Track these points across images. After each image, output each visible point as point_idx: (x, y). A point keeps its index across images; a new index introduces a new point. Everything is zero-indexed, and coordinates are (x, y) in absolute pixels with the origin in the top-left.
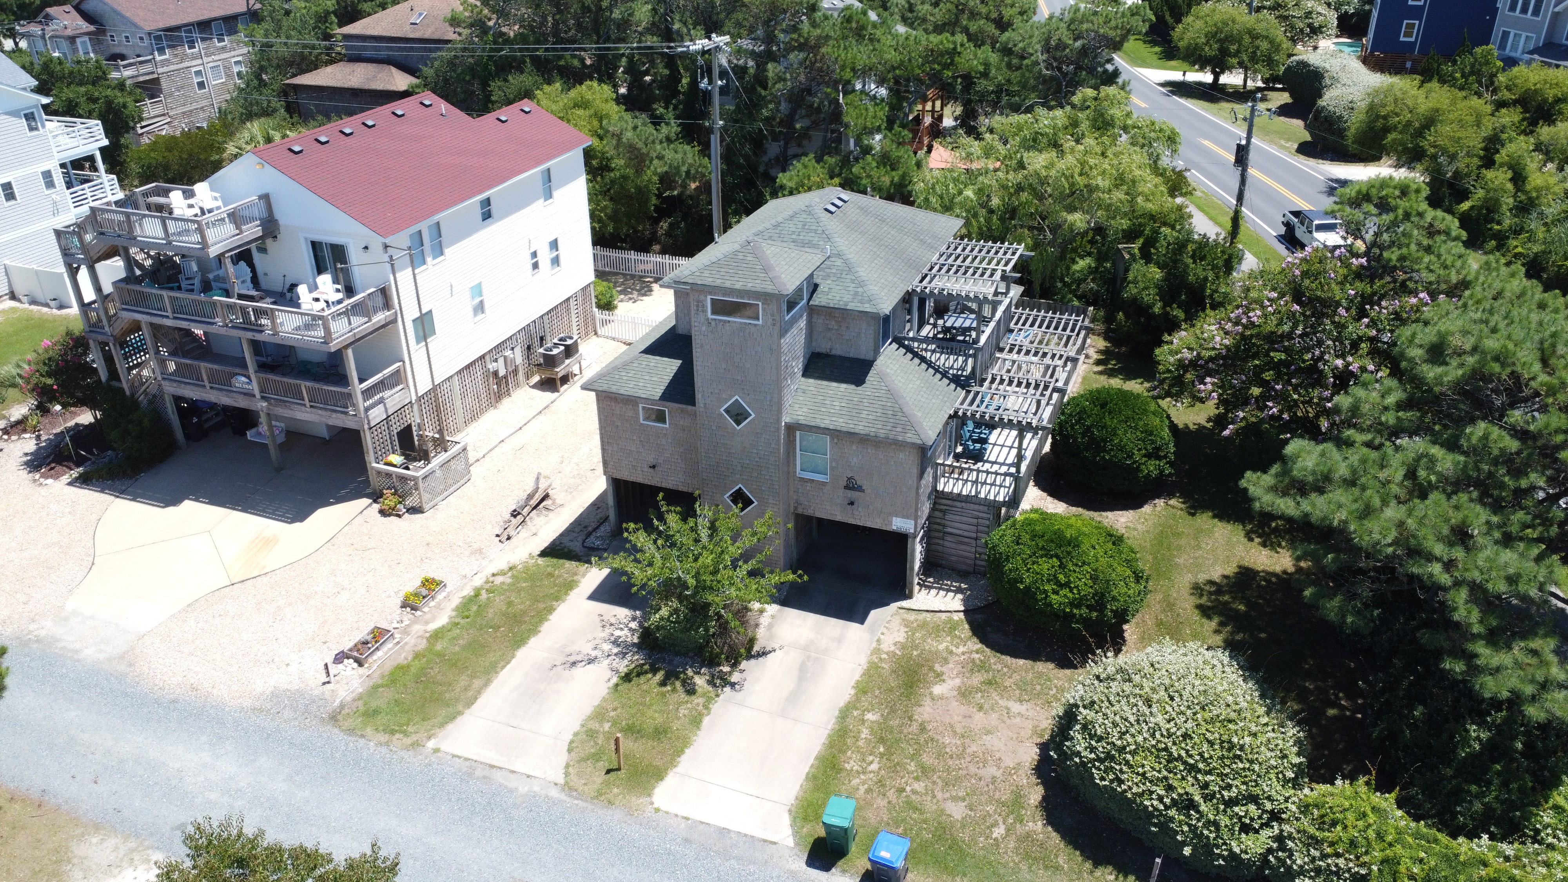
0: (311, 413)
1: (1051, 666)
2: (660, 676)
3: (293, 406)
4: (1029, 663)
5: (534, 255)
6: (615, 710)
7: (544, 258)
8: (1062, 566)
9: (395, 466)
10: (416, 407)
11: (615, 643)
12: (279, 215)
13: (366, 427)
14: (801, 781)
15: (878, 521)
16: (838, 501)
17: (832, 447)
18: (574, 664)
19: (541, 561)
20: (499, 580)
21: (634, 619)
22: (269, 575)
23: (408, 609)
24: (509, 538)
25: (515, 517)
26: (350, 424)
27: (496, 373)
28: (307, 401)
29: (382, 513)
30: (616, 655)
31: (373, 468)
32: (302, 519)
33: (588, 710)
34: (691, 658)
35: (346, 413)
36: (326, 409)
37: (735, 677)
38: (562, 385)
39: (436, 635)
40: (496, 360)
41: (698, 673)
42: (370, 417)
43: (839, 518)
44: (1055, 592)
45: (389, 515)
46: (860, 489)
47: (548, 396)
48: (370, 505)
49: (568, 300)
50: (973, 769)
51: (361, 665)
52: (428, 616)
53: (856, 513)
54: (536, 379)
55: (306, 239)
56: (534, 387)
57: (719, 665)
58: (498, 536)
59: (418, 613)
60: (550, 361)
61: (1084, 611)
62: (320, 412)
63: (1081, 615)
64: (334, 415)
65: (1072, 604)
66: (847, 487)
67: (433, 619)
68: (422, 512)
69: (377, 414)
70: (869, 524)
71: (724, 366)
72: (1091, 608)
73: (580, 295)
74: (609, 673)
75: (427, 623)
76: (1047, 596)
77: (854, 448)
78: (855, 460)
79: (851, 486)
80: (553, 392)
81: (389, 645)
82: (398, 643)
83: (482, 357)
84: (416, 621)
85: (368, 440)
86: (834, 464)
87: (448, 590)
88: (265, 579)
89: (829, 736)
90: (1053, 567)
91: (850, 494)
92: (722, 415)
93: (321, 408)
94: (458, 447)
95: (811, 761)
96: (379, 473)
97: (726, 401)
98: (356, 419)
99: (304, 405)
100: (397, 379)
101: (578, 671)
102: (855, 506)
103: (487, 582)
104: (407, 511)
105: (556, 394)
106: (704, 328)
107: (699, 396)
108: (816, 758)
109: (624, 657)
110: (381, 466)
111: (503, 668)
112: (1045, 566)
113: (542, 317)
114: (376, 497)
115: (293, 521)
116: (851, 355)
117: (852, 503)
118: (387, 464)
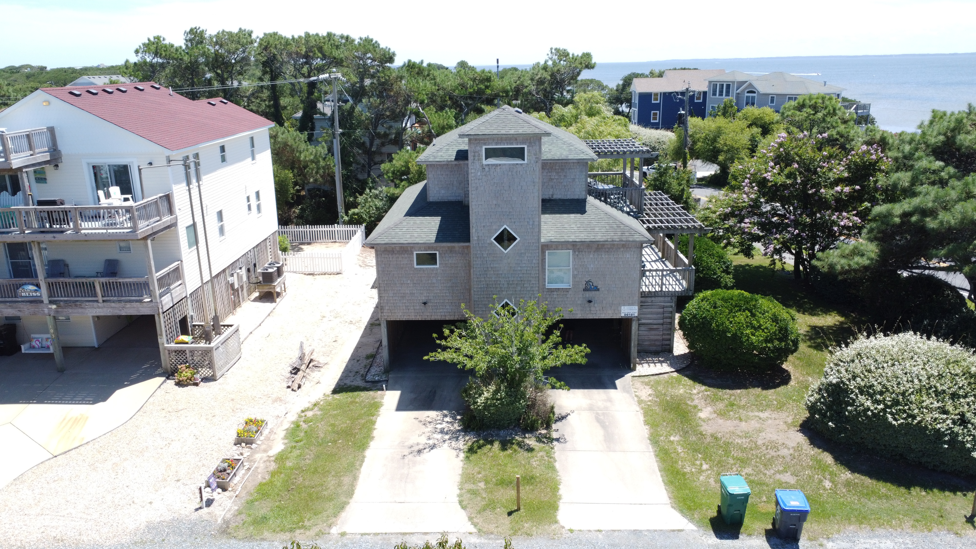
0: (104, 307)
1: (760, 389)
2: (497, 445)
3: (83, 305)
4: (743, 391)
5: (248, 198)
6: (479, 473)
7: (254, 203)
8: (753, 315)
9: (187, 343)
10: (189, 301)
11: (442, 431)
12: (61, 146)
13: (161, 311)
14: (663, 487)
15: (610, 312)
16: (579, 302)
17: (574, 259)
18: (419, 451)
19: (337, 396)
20: (310, 414)
21: (446, 416)
22: (91, 444)
23: (243, 444)
24: (299, 387)
25: (296, 374)
26: (145, 311)
27: (232, 285)
28: (100, 298)
29: (179, 384)
30: (449, 439)
31: (165, 348)
32: (104, 399)
33: (458, 479)
34: (512, 429)
35: (141, 301)
36: (120, 301)
37: (555, 435)
38: (277, 297)
39: (281, 458)
40: (232, 275)
41: (525, 437)
42: (163, 303)
43: (579, 316)
44: (753, 335)
45: (187, 385)
46: (597, 289)
47: (267, 306)
48: (165, 381)
49: (266, 239)
50: (773, 453)
51: (224, 490)
52: (263, 447)
53: (592, 309)
54: (256, 294)
55: (88, 164)
56: (255, 300)
57: (537, 430)
58: (289, 387)
59: (254, 446)
60: (268, 278)
61: (776, 343)
62: (113, 305)
63: (775, 347)
64: (128, 305)
65: (766, 341)
66: (585, 290)
67: (270, 448)
68: (216, 380)
69: (167, 301)
70: (603, 316)
71: (495, 202)
72: (780, 340)
73: (272, 237)
74: (454, 453)
75: (265, 451)
76: (749, 337)
77: (591, 256)
78: (592, 266)
79: (590, 287)
80: (272, 302)
81: (242, 472)
82: (249, 469)
83: (224, 271)
84: (254, 452)
85: (162, 324)
86: (576, 273)
87: (270, 426)
88: (88, 447)
89: (656, 456)
90: (747, 317)
91: (589, 294)
92: (492, 243)
93: (114, 302)
94: (230, 329)
95: (659, 474)
96: (170, 351)
97: (496, 230)
98: (151, 304)
99: (97, 301)
100: (177, 274)
101: (427, 455)
102: (592, 304)
103: (300, 417)
104: (202, 381)
105: (274, 305)
106: (479, 174)
107: (473, 231)
108: (660, 471)
109: (457, 440)
110: (173, 345)
111: (361, 465)
112: (741, 317)
113: (254, 248)
114: (169, 374)
115: (95, 402)
116: (569, 197)
117: (590, 302)
118: (176, 343)
